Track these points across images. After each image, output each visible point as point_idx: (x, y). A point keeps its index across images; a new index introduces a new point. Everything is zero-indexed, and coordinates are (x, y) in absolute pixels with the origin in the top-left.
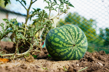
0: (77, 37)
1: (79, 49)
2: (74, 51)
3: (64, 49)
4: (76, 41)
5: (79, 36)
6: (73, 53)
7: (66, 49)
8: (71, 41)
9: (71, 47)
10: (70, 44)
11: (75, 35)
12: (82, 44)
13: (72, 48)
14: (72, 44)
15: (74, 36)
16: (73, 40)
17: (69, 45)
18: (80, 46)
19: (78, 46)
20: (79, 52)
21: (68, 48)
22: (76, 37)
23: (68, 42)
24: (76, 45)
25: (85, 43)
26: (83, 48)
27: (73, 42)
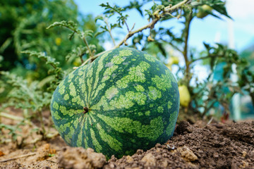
0: (97, 80)
1: (100, 120)
2: (86, 128)
3: (66, 125)
4: (93, 96)
5: (103, 76)
6: (84, 137)
7: (68, 125)
8: (82, 98)
9: (78, 115)
10: (77, 107)
11: (94, 76)
13: (82, 119)
14: (81, 108)
15: (90, 79)
16: (88, 94)
17: (75, 112)
18: (102, 111)
19: (97, 111)
20: (102, 133)
21: (74, 119)
22: (94, 80)
23: (73, 100)
24: (92, 108)
25: (122, 97)
26: (113, 117)
27: (86, 100)
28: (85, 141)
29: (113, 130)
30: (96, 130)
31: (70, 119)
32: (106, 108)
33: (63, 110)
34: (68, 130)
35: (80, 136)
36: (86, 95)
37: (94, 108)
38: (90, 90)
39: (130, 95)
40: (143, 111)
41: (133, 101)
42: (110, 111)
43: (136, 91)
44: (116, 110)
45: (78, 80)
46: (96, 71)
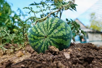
0: (49, 27)
1: (51, 40)
2: (46, 42)
3: (37, 42)
4: (48, 32)
5: (51, 26)
6: (45, 45)
7: (38, 42)
9: (42, 39)
10: (41, 36)
11: (48, 26)
12: (55, 34)
14: (43, 36)
15: (46, 27)
16: (45, 32)
17: (41, 38)
18: (52, 37)
19: (50, 37)
20: (52, 44)
21: (40, 40)
22: (48, 27)
23: (40, 34)
24: (48, 36)
25: (59, 32)
26: (56, 39)
27: (45, 34)
28: (46, 47)
29: (56, 43)
30: (50, 43)
31: (38, 40)
32: (54, 36)
33: (36, 37)
34: (37, 44)
35: (43, 46)
36: (44, 32)
37: (49, 36)
38: (46, 30)
39: (62, 32)
40: (66, 37)
41: (63, 34)
42: (55, 37)
43: (63, 31)
44: (58, 36)
45: (40, 27)
46: (48, 24)
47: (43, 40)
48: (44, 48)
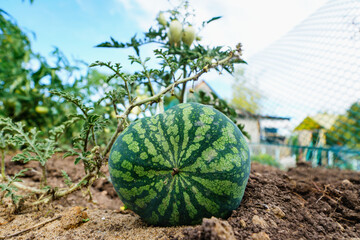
0: (186, 139)
1: (195, 183)
2: (177, 191)
3: (142, 188)
4: (184, 156)
5: (194, 136)
6: (172, 201)
7: (147, 187)
8: (166, 157)
9: (163, 178)
10: (160, 168)
11: (181, 134)
12: (207, 163)
13: (169, 182)
14: (167, 169)
15: (175, 137)
16: (173, 154)
17: (157, 173)
18: (198, 173)
19: (191, 174)
20: (199, 197)
21: (156, 182)
22: (181, 140)
23: (153, 160)
24: (184, 169)
25: (222, 159)
26: (213, 179)
27: (171, 160)
28: (175, 205)
29: (212, 194)
30: (191, 194)
31: (149, 181)
32: (204, 170)
33: (139, 170)
34: (145, 193)
35: (166, 201)
36: (170, 154)
37: (187, 169)
38: (176, 149)
40: (240, 173)
41: (233, 164)
42: (209, 173)
44: (217, 172)
45: (153, 136)
46: (183, 129)
47: (167, 180)
48: (170, 208)
